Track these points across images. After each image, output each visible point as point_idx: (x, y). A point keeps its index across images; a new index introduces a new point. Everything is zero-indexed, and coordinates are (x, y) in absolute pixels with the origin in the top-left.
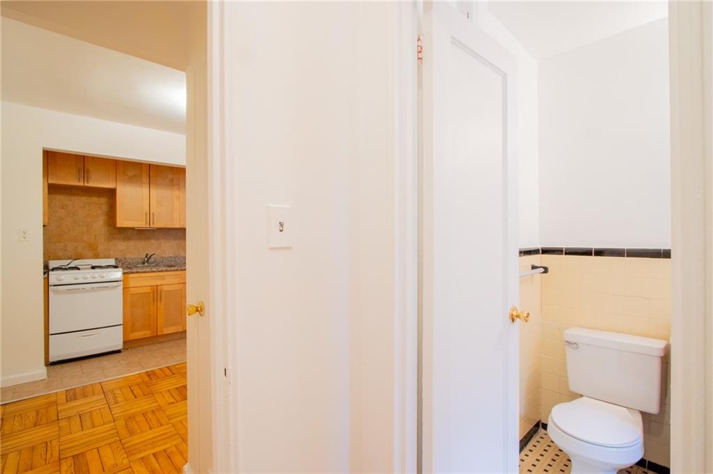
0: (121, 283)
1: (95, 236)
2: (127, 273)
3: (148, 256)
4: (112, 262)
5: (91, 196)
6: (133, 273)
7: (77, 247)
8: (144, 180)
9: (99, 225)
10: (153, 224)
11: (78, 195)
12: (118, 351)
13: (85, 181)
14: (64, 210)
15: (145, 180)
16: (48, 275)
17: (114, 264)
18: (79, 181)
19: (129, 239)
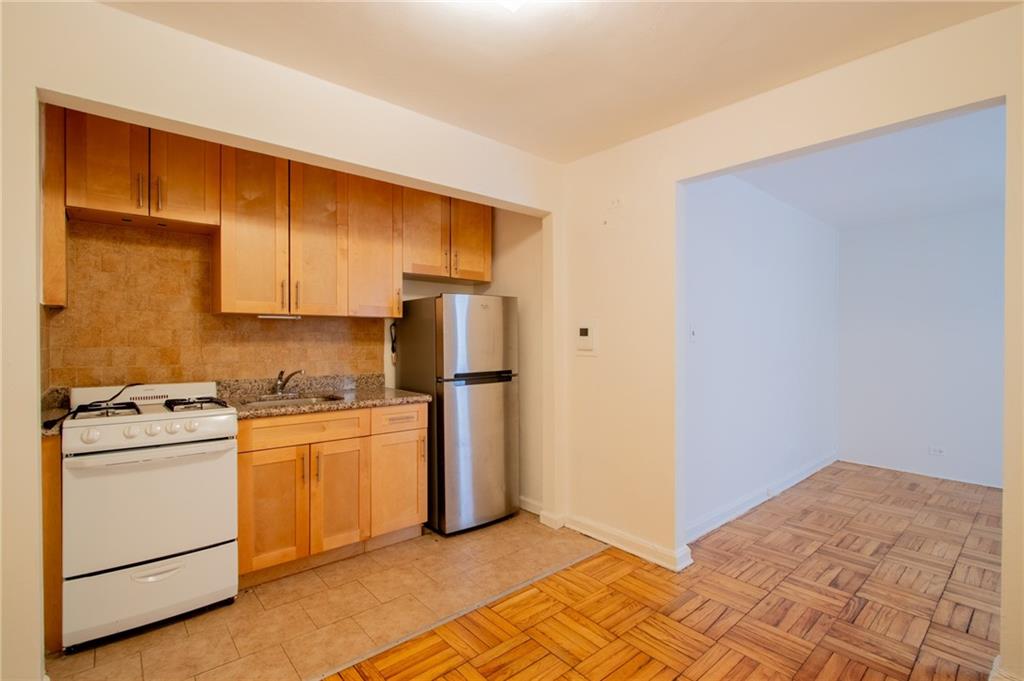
0: (235, 441)
1: (174, 332)
2: (246, 418)
3: (285, 377)
4: (209, 389)
5: (165, 245)
6: (259, 417)
7: (134, 357)
8: (278, 211)
9: (183, 309)
10: (297, 307)
11: (138, 242)
12: (229, 602)
13: (153, 206)
14: (106, 274)
15: (281, 210)
16: (61, 428)
17: (213, 394)
18: (139, 206)
19: (243, 339)
